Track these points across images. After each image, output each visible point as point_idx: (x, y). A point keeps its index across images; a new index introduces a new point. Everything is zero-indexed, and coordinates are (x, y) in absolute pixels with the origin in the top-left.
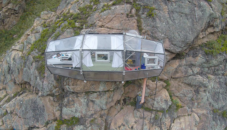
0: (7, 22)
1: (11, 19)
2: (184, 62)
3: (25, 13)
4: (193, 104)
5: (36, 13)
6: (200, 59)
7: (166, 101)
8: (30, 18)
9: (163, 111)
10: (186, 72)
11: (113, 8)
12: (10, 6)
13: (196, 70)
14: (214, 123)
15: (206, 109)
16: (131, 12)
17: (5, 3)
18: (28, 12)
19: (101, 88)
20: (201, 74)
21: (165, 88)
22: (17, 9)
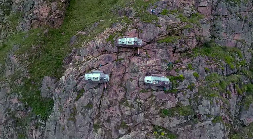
0: (56, 23)
1: (58, 21)
2: (151, 45)
3: (67, 17)
4: (154, 57)
5: (75, 18)
6: (156, 44)
7: (145, 55)
8: (72, 21)
9: (144, 57)
10: (151, 47)
11: (132, 30)
12: (58, 12)
13: (154, 47)
14: (162, 63)
15: (159, 59)
16: (136, 32)
17: (54, 9)
18: (69, 16)
19: (129, 50)
20: (156, 48)
21: (145, 51)
22: (62, 14)
